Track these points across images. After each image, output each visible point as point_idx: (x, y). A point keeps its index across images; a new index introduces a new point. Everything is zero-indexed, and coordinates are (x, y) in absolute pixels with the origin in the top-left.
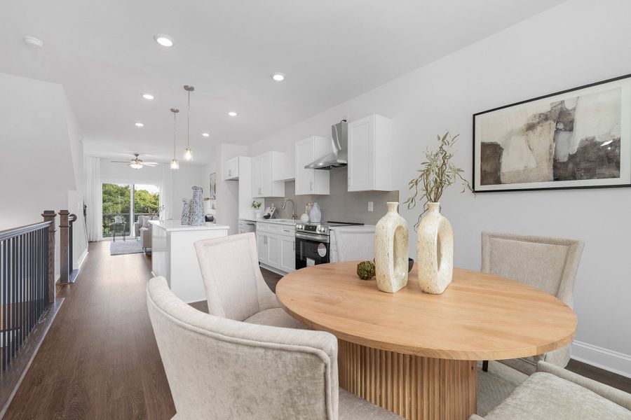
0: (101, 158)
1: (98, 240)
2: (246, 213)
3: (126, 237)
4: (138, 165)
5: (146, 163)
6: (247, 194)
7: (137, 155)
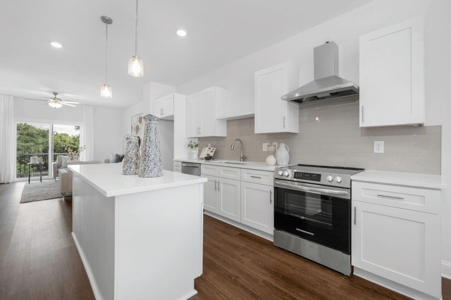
0: (14, 97)
1: (11, 180)
2: (182, 154)
3: (43, 177)
4: (57, 104)
5: (65, 103)
6: (182, 134)
7: (55, 94)
